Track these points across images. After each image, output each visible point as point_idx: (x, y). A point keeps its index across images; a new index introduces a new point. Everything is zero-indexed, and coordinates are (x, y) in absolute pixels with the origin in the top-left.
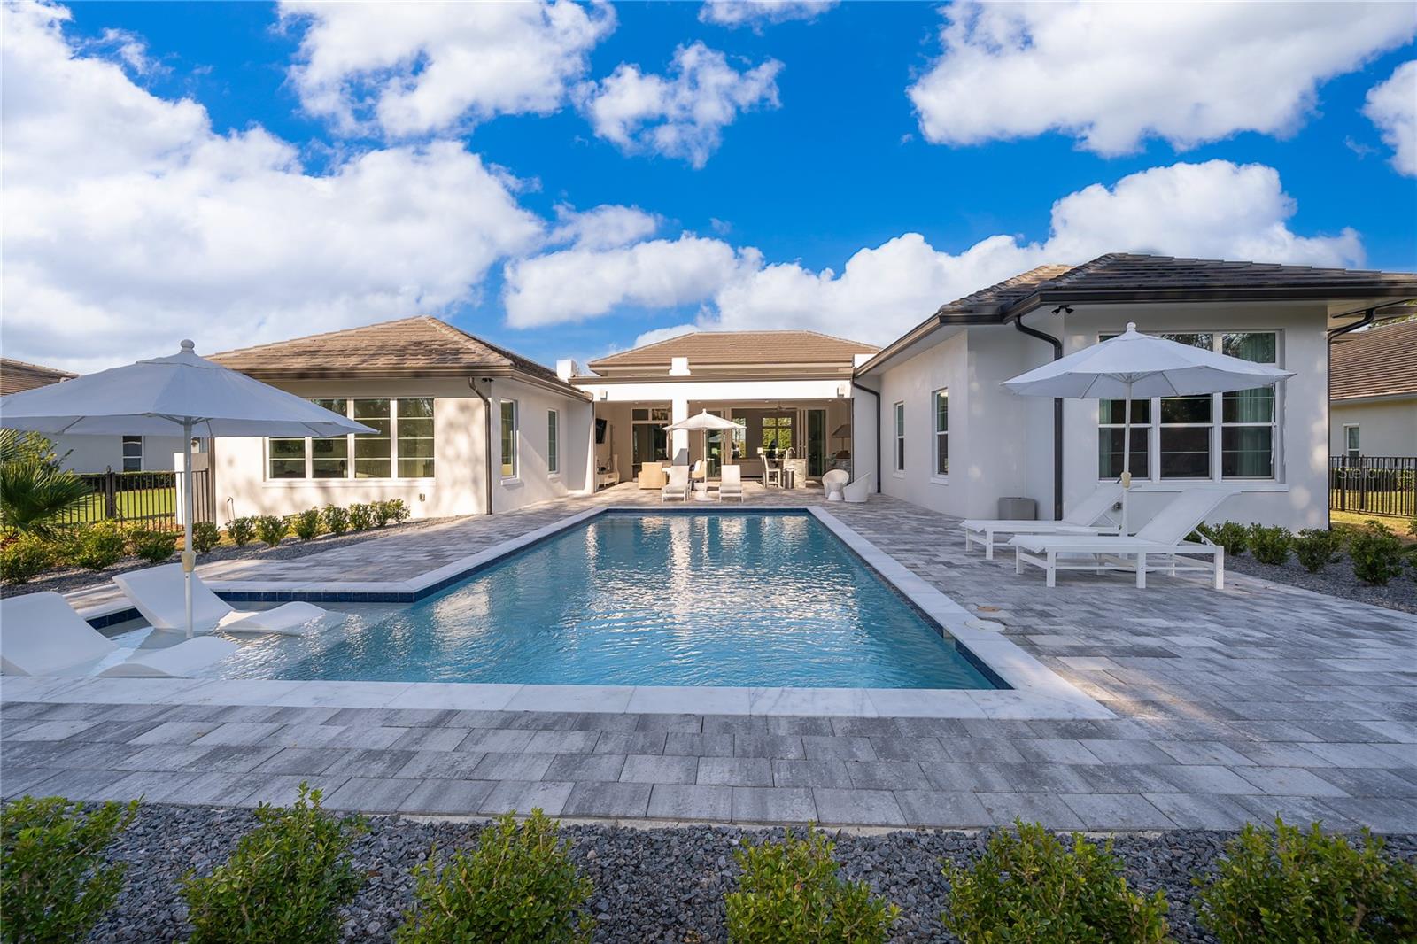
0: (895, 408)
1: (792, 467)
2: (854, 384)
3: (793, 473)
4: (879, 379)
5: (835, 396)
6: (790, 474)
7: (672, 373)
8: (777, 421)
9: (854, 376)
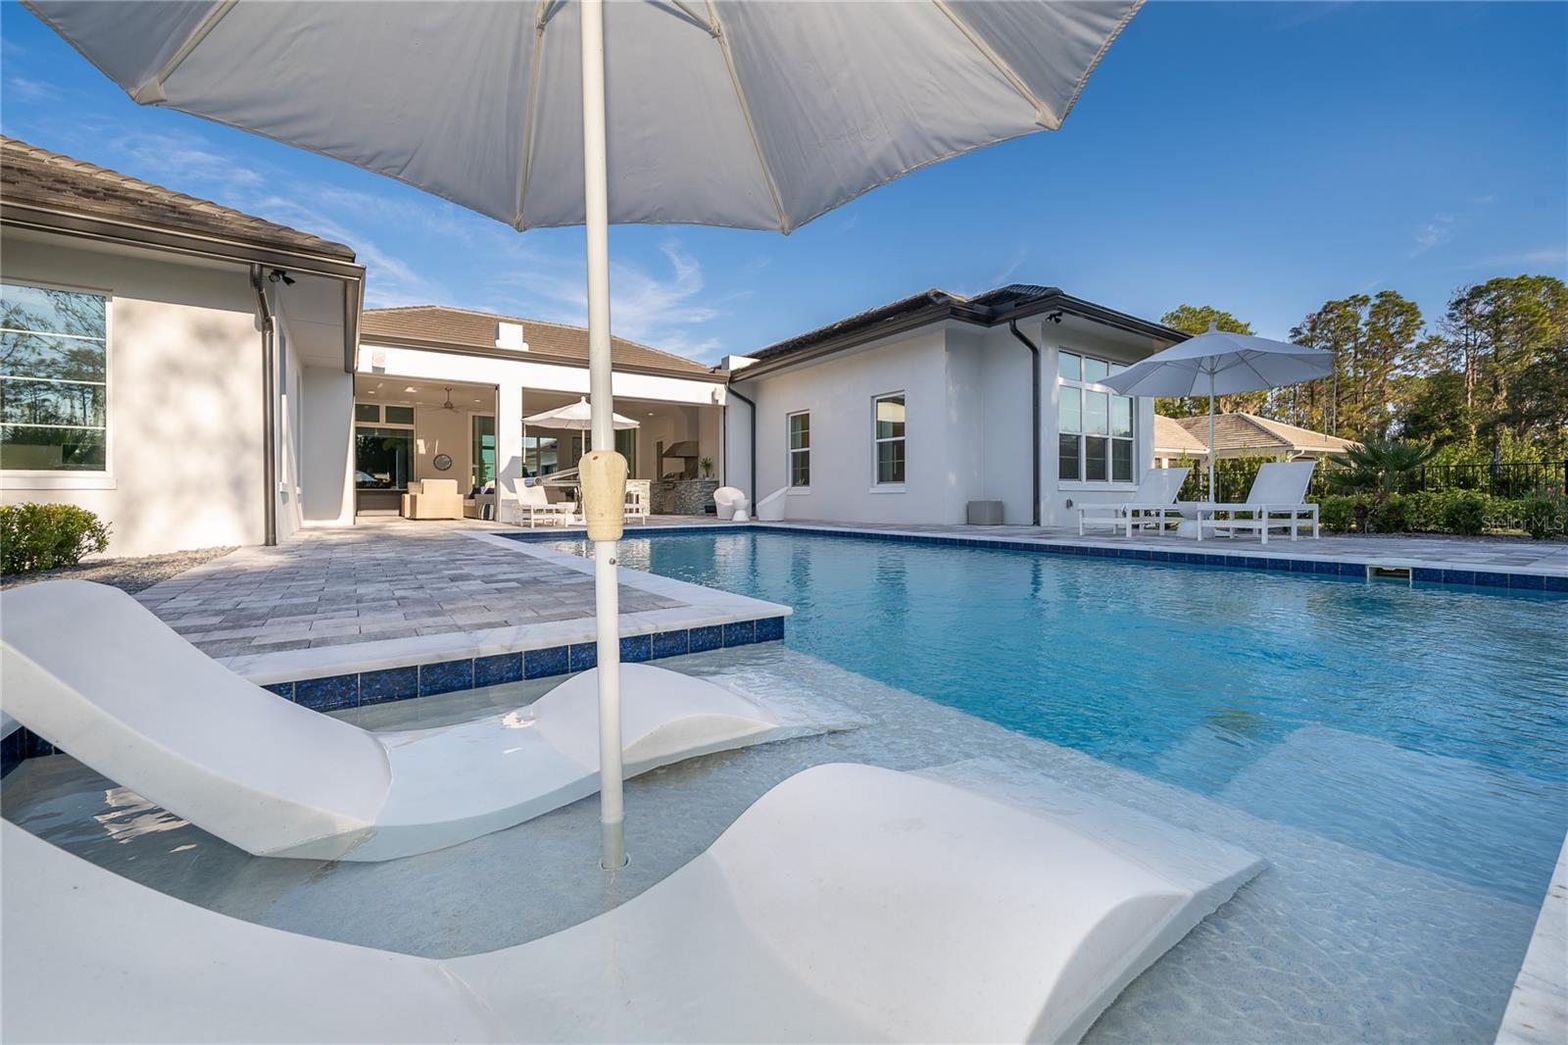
0: (787, 418)
1: (637, 489)
2: (730, 391)
3: (637, 496)
4: (755, 387)
5: (709, 401)
6: (635, 497)
7: (501, 344)
8: (538, 441)
9: (731, 380)
